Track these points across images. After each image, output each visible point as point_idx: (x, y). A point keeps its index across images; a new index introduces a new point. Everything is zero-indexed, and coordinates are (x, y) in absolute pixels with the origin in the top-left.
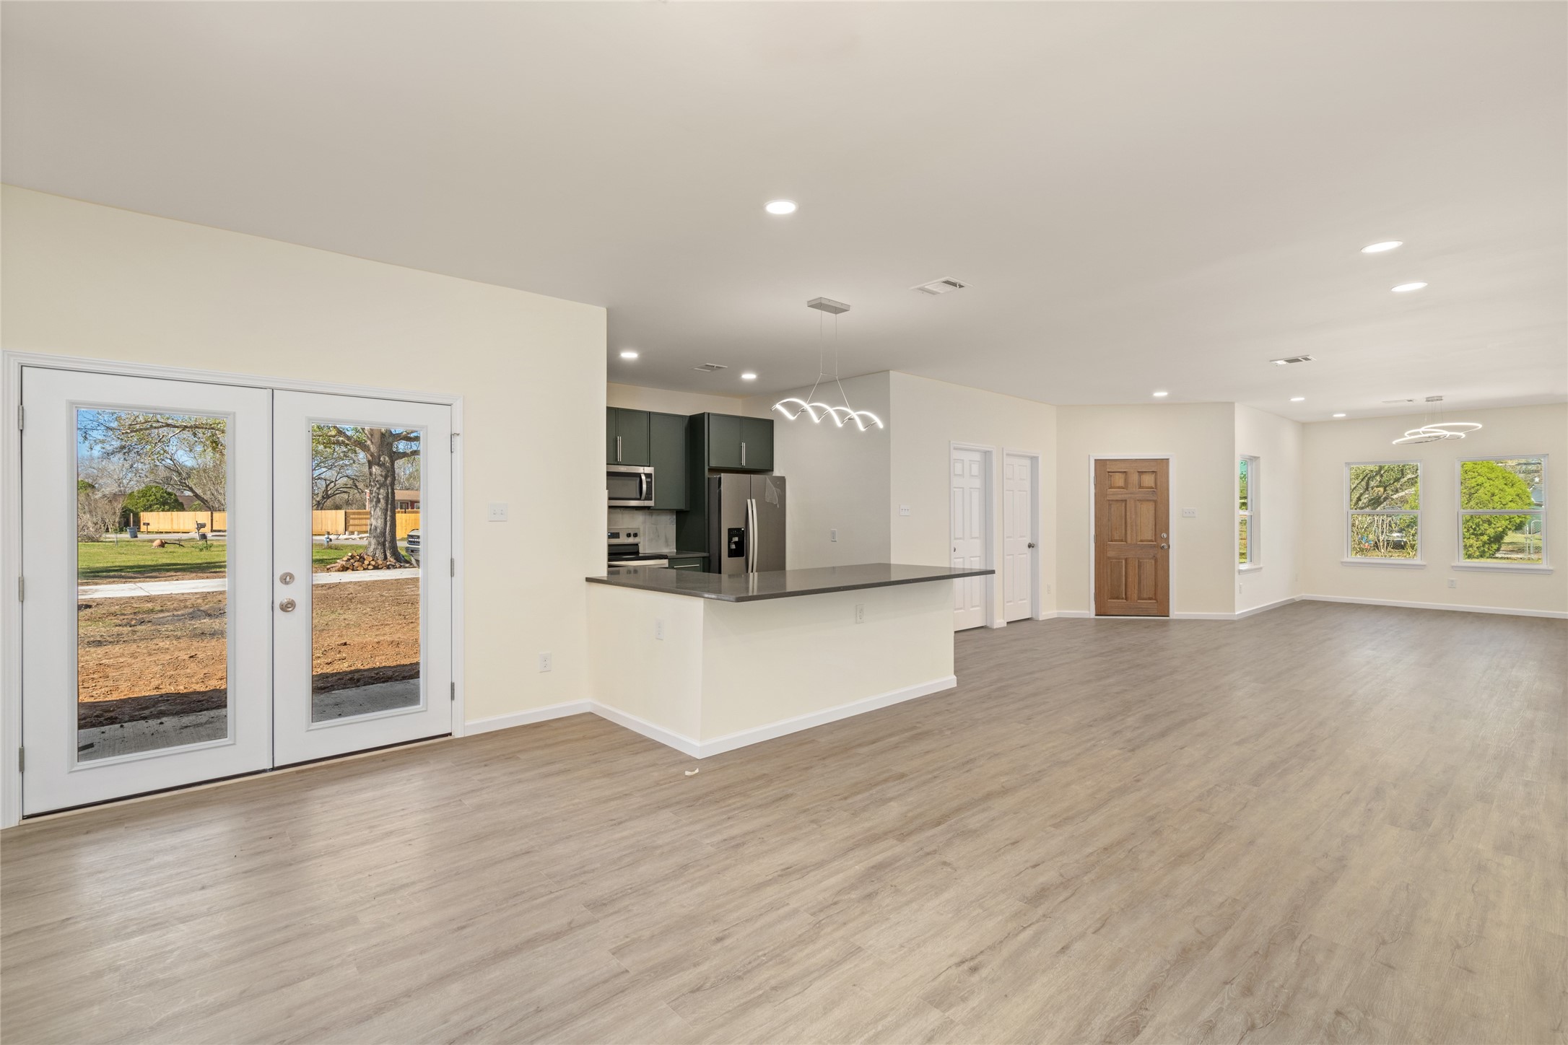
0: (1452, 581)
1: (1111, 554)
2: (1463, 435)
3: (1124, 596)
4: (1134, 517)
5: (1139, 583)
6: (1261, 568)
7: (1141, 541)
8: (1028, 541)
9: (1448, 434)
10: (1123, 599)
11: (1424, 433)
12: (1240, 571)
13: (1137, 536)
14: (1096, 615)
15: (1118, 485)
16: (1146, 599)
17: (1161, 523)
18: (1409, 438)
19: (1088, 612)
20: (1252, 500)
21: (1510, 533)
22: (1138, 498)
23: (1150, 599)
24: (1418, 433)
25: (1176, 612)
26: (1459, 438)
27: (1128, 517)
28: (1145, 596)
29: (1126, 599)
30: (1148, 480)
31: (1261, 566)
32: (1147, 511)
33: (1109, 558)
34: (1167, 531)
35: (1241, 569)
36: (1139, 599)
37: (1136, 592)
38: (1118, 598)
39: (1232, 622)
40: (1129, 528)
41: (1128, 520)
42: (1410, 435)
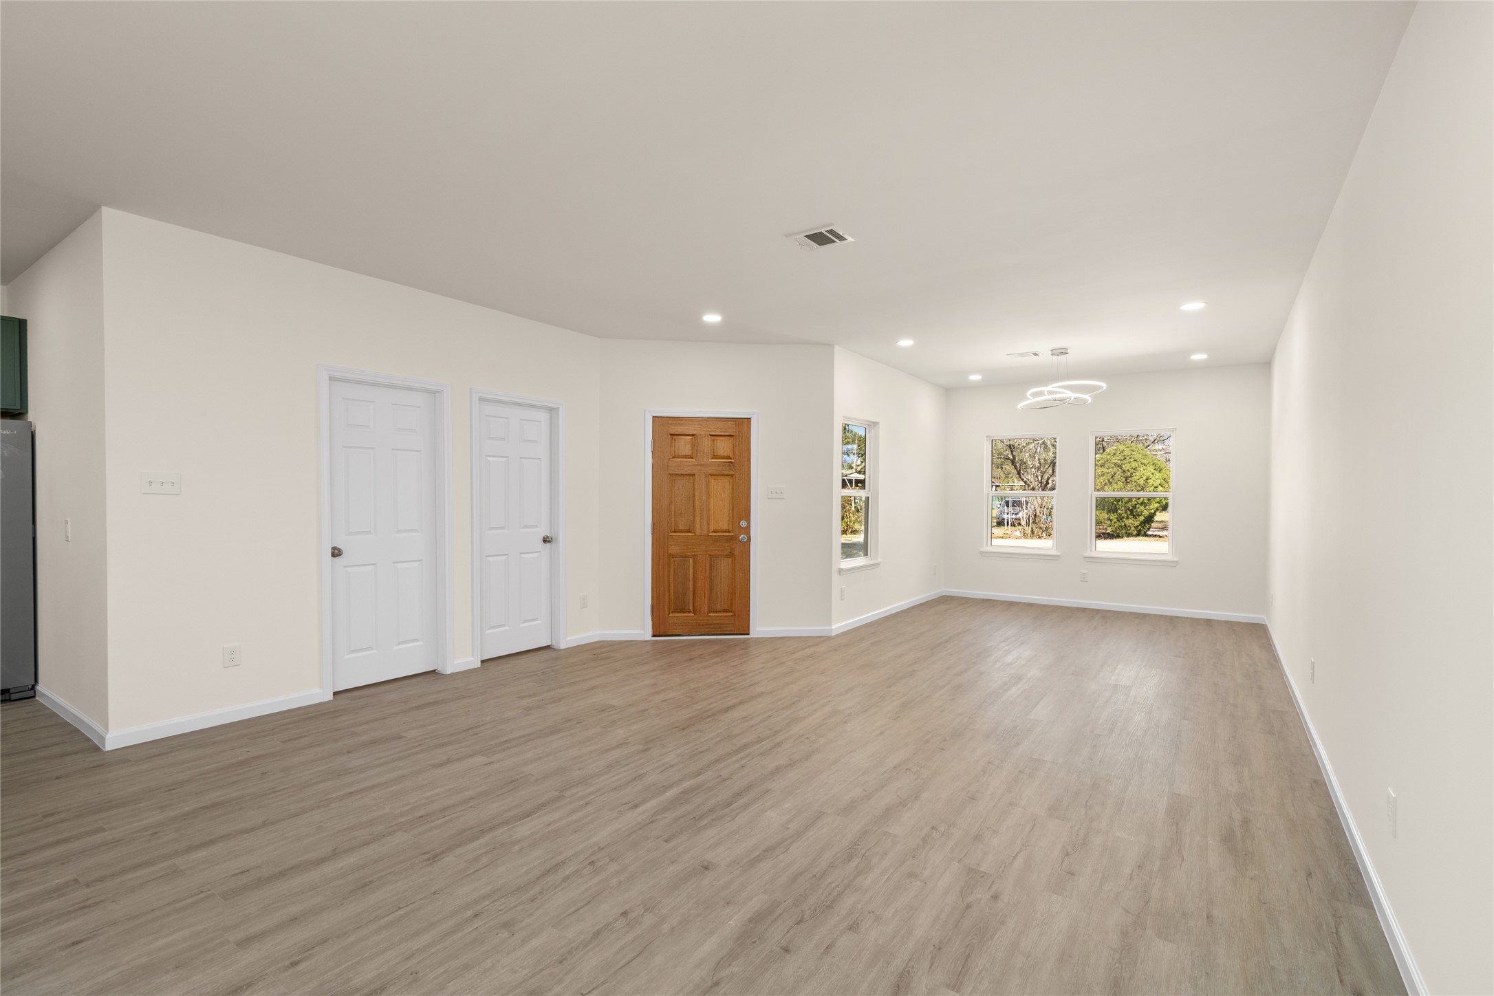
0: (1084, 574)
1: (674, 549)
2: (1088, 397)
3: (691, 608)
4: (704, 498)
5: (711, 589)
6: (878, 564)
7: (715, 531)
8: (546, 533)
9: (1072, 395)
10: (690, 612)
11: (1050, 393)
12: (840, 571)
13: (708, 524)
14: (654, 636)
15: (683, 454)
16: (720, 612)
17: (741, 508)
18: (1033, 400)
19: (642, 632)
20: (870, 478)
21: (1158, 513)
22: (710, 472)
23: (725, 611)
24: (1041, 393)
25: (760, 626)
26: (1085, 402)
27: (697, 498)
28: (719, 607)
29: (694, 612)
30: (724, 447)
31: (879, 560)
32: (720, 490)
33: (671, 555)
34: (747, 517)
35: (842, 567)
36: (711, 612)
37: (706, 601)
38: (682, 611)
39: (829, 638)
40: (698, 513)
41: (697, 502)
42: (1034, 395)
